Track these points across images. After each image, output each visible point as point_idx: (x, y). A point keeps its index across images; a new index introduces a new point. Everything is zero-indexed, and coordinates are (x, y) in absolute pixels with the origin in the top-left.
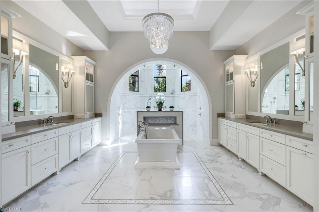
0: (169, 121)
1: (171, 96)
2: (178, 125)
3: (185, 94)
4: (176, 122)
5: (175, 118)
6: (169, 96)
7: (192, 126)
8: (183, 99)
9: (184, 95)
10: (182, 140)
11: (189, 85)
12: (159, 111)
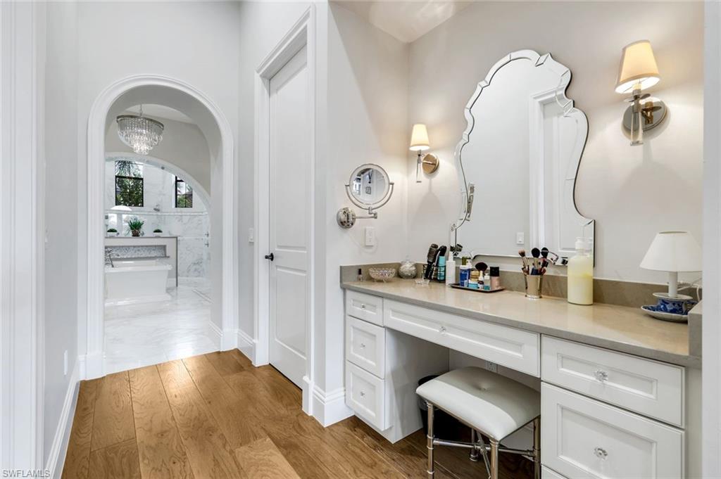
0: (153, 252)
1: (155, 214)
2: (168, 257)
3: (181, 212)
4: (165, 254)
5: (164, 247)
6: (151, 213)
7: (195, 264)
8: (179, 221)
9: (180, 214)
10: (175, 279)
11: (189, 196)
12: (133, 236)
